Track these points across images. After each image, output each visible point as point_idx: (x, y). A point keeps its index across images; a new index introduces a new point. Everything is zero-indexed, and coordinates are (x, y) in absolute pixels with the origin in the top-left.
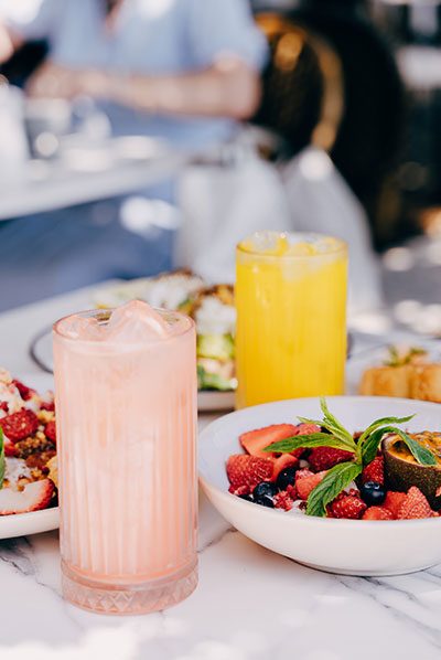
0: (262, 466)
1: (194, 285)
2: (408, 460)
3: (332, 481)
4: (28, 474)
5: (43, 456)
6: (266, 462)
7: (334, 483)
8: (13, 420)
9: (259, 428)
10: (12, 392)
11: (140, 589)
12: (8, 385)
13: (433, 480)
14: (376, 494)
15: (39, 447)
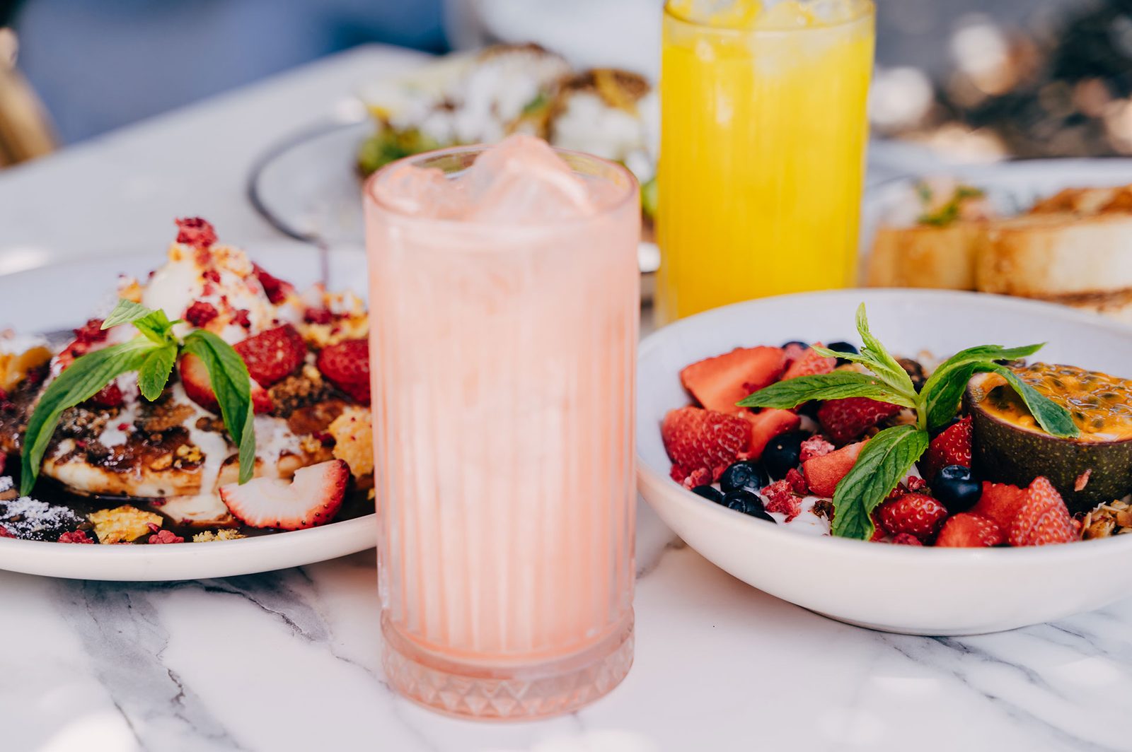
0: (732, 430)
1: (549, 70)
2: (1024, 425)
3: (875, 462)
4: (295, 449)
5: (319, 412)
6: (737, 422)
7: (881, 468)
8: (261, 346)
9: (715, 353)
10: (254, 291)
11: (538, 676)
12: (245, 278)
13: (1072, 462)
14: (963, 489)
15: (310, 394)
